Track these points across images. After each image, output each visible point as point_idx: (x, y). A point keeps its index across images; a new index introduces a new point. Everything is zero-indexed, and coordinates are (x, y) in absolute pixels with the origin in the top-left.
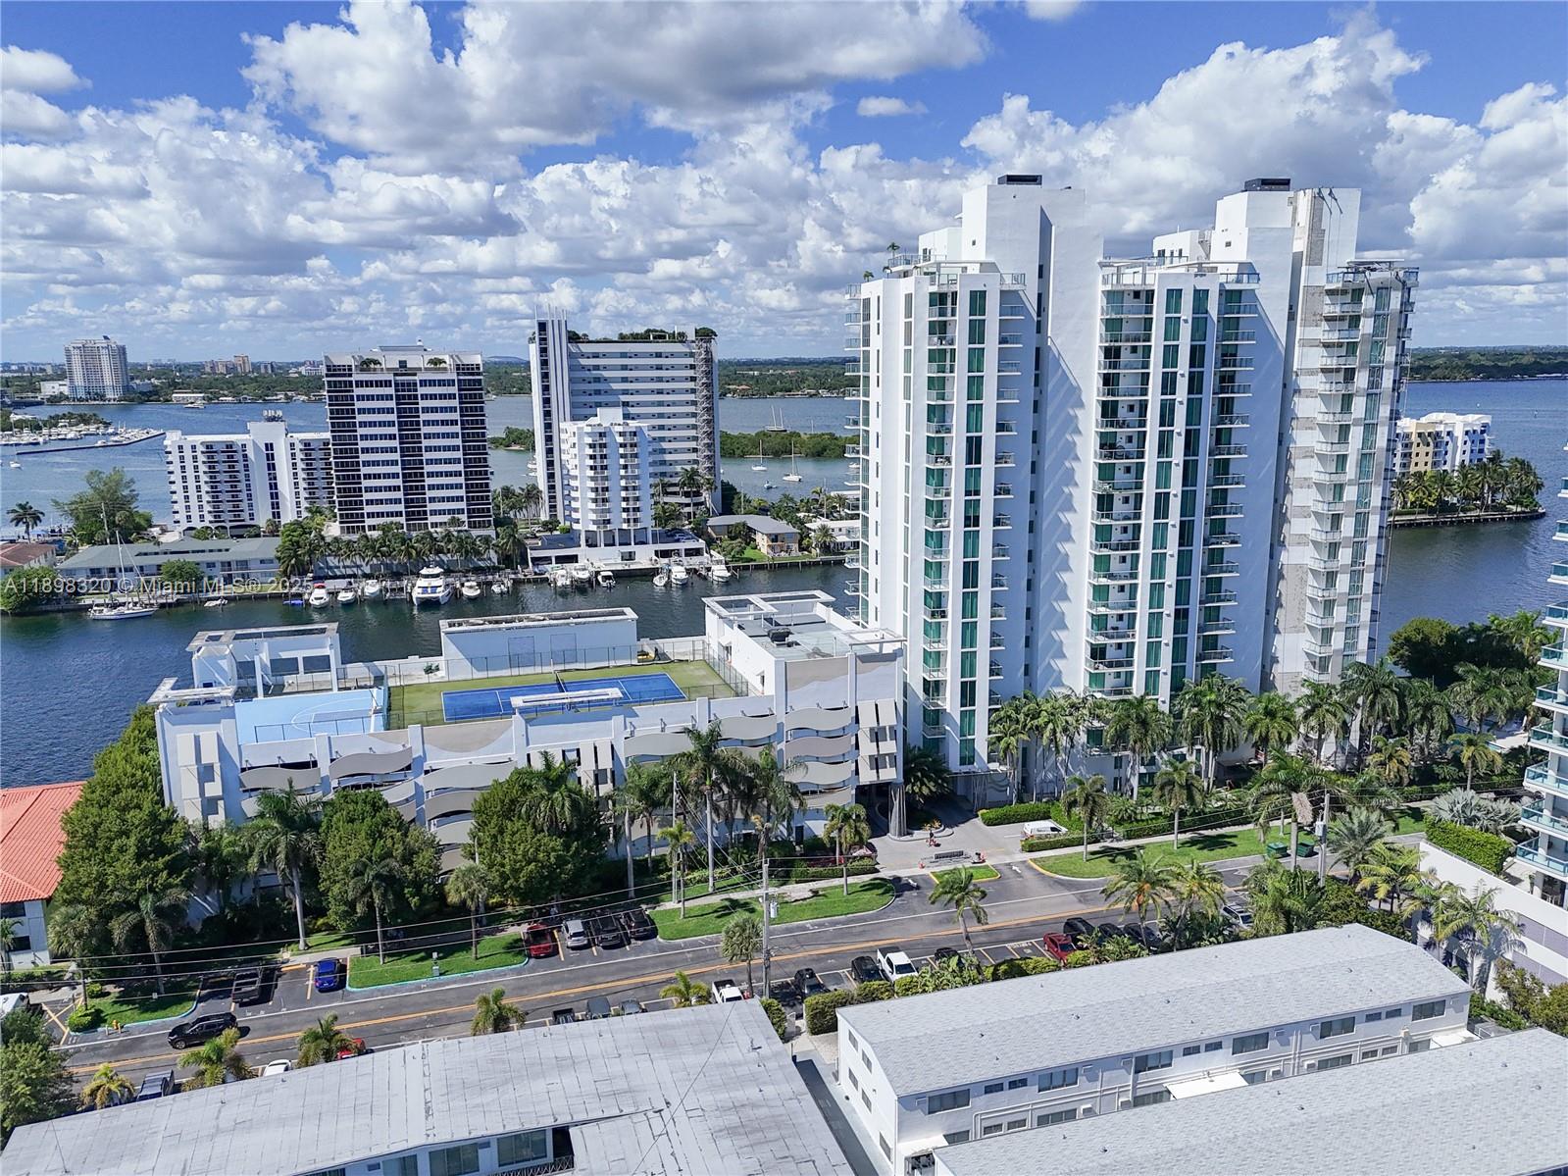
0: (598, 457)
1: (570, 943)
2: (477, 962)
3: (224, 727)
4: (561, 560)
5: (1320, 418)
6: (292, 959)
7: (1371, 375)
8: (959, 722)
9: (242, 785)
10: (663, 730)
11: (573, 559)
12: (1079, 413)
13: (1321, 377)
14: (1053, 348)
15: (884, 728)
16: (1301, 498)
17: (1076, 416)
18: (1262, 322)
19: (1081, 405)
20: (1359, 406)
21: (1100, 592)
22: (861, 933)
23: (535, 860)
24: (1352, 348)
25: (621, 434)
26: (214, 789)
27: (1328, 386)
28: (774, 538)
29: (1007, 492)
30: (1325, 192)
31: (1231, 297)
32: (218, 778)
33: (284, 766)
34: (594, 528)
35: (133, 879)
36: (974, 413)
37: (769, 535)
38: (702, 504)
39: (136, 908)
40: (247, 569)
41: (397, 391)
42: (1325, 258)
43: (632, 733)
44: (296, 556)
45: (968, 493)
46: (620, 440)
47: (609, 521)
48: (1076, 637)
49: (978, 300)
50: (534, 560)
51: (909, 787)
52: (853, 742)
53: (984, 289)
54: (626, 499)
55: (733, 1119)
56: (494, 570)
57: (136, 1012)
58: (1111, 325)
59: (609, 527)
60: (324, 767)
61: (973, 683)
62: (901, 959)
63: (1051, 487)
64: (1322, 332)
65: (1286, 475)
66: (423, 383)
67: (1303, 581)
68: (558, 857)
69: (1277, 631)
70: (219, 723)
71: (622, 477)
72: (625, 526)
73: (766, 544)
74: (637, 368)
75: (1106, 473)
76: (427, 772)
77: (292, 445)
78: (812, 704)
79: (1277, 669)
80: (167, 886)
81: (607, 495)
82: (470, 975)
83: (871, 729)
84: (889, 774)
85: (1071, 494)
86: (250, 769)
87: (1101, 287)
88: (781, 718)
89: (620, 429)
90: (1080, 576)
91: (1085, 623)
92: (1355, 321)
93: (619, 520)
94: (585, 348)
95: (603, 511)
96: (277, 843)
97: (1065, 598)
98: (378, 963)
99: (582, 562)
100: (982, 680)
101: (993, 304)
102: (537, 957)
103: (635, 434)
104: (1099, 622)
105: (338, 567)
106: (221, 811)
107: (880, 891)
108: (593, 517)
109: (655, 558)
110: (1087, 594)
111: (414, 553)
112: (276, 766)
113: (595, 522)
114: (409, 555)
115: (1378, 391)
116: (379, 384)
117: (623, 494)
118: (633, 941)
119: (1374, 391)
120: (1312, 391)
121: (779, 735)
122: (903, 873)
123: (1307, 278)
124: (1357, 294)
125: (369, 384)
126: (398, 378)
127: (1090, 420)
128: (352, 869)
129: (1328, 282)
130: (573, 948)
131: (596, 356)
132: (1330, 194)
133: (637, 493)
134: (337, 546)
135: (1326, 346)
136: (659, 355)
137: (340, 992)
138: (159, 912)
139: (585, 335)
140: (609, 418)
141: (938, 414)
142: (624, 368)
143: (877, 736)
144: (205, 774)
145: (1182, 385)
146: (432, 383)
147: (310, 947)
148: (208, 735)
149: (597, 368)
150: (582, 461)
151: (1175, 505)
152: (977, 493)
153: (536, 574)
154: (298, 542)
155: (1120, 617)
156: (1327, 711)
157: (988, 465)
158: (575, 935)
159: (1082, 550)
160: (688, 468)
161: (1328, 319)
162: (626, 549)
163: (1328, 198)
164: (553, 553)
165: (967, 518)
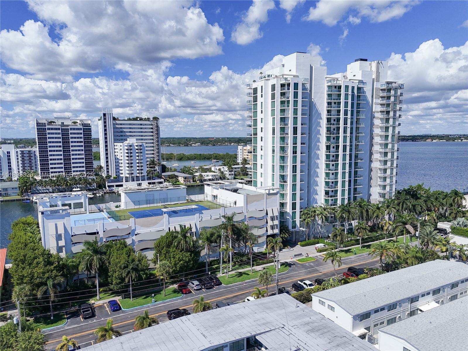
0: (129, 153)
1: (195, 288)
2: (166, 297)
3: (65, 220)
4: (117, 186)
5: (380, 125)
6: (96, 302)
7: (394, 113)
8: (291, 215)
9: (72, 241)
10: (211, 218)
11: (122, 186)
12: (321, 121)
13: (380, 113)
14: (314, 102)
15: (274, 216)
16: (376, 148)
17: (320, 122)
18: (365, 97)
19: (321, 119)
20: (391, 121)
21: (327, 174)
22: (286, 278)
23: (183, 260)
24: (388, 105)
25: (137, 146)
26: (62, 243)
27: (383, 116)
28: (185, 178)
29: (304, 144)
30: (380, 62)
31: (359, 89)
32: (63, 239)
33: (87, 234)
34: (128, 176)
35: (44, 273)
36: (295, 119)
37: (183, 177)
38: (156, 170)
39: (46, 284)
40: (7, 191)
41: (62, 131)
42: (380, 80)
43: (202, 219)
44: (26, 186)
45: (294, 144)
46: (137, 148)
47: (133, 174)
48: (321, 188)
49: (296, 85)
50: (109, 186)
51: (281, 235)
52: (266, 221)
53: (298, 82)
54: (138, 166)
55: (308, 328)
56: (95, 190)
57: (44, 325)
58: (329, 95)
59: (133, 175)
60: (101, 234)
61: (295, 203)
62: (308, 282)
63: (314, 143)
64: (380, 101)
65: (372, 141)
66: (71, 129)
67: (377, 172)
68: (189, 259)
69: (371, 187)
70: (64, 218)
71: (137, 159)
72: (138, 175)
73: (183, 180)
74: (134, 128)
75: (328, 139)
76: (136, 235)
77: (17, 152)
78: (255, 209)
79: (371, 198)
80: (56, 276)
81: (132, 165)
82: (165, 301)
83: (271, 217)
84: (276, 231)
85: (319, 145)
86: (75, 235)
87: (326, 85)
88: (246, 214)
89: (137, 144)
90: (322, 170)
91: (323, 184)
92: (389, 98)
93: (136, 173)
94: (118, 122)
95: (131, 170)
96: (93, 259)
97: (318, 177)
98: (131, 301)
99: (124, 186)
100: (298, 202)
101: (300, 87)
102: (186, 294)
103: (141, 146)
104: (327, 183)
105: (41, 190)
106: (64, 251)
107: (284, 266)
108: (128, 172)
109: (148, 185)
110: (324, 175)
111: (69, 184)
112: (85, 234)
113: (128, 174)
114: (67, 185)
115: (395, 117)
116: (56, 129)
117: (138, 165)
118: (215, 286)
119: (394, 117)
120: (378, 117)
121: (245, 219)
122: (288, 261)
123: (376, 85)
124: (389, 90)
125: (52, 129)
126: (62, 127)
127: (324, 123)
128: (123, 266)
129: (381, 87)
130: (196, 290)
131: (121, 124)
132: (381, 62)
133: (142, 165)
134: (40, 183)
135: (381, 105)
136: (141, 125)
137: (121, 311)
138: (54, 286)
139: (118, 118)
140: (131, 141)
141: (283, 120)
142: (130, 128)
143: (273, 219)
144: (59, 237)
145: (349, 113)
146: (74, 129)
147: (101, 298)
148: (60, 223)
149: (121, 128)
150: (124, 154)
151: (348, 148)
152: (296, 144)
153: (110, 190)
154: (26, 181)
155: (332, 183)
156: (392, 207)
157: (299, 135)
158: (197, 285)
159: (322, 162)
160: (152, 159)
161: (382, 97)
162: (138, 182)
163: (380, 63)
164: (115, 184)
165: (293, 152)
